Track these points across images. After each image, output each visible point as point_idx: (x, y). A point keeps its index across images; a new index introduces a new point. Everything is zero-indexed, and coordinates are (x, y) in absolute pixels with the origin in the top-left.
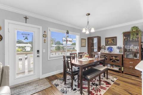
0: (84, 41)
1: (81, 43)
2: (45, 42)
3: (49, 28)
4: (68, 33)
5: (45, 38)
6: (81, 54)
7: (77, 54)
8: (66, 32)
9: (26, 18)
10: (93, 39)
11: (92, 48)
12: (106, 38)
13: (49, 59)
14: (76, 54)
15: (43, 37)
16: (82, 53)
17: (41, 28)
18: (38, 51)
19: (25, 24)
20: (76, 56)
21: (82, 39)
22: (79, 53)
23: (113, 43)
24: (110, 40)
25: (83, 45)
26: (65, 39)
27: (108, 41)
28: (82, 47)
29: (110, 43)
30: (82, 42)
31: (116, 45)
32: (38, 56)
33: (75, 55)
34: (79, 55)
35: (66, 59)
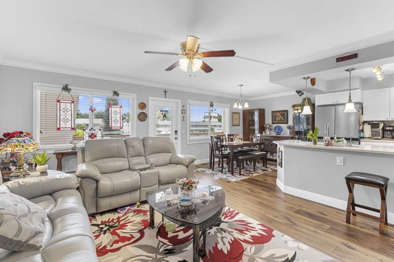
0: (236, 116)
1: (232, 119)
2: (184, 121)
3: (188, 101)
4: (212, 105)
5: (184, 115)
6: (232, 137)
7: (227, 136)
8: (209, 104)
9: (166, 92)
10: (254, 112)
11: (251, 128)
12: (273, 112)
13: (188, 143)
14: (225, 135)
15: (182, 113)
16: (233, 135)
17: (180, 101)
18: (176, 132)
19: (165, 99)
20: (225, 139)
21: (233, 113)
22: (228, 135)
23: (283, 119)
24: (278, 114)
25: (236, 122)
26: (208, 115)
27: (276, 117)
28: (233, 126)
29: (278, 120)
30: (234, 118)
31: (288, 123)
32: (176, 138)
33: (224, 137)
34: (229, 138)
35: (215, 140)
